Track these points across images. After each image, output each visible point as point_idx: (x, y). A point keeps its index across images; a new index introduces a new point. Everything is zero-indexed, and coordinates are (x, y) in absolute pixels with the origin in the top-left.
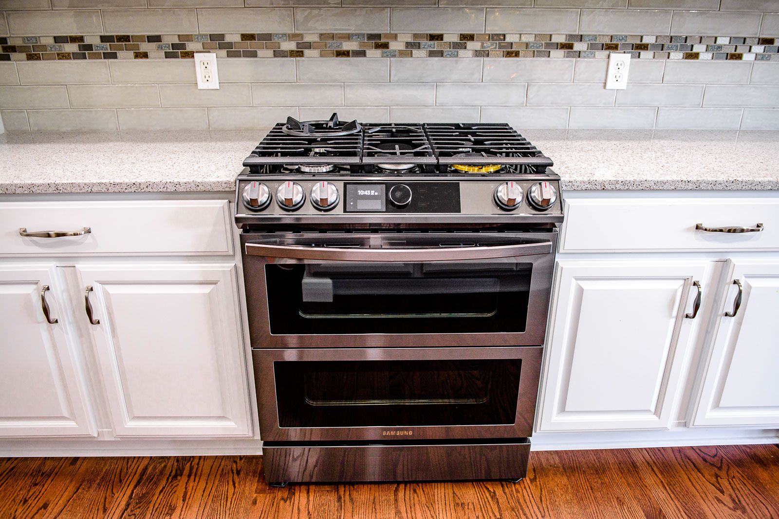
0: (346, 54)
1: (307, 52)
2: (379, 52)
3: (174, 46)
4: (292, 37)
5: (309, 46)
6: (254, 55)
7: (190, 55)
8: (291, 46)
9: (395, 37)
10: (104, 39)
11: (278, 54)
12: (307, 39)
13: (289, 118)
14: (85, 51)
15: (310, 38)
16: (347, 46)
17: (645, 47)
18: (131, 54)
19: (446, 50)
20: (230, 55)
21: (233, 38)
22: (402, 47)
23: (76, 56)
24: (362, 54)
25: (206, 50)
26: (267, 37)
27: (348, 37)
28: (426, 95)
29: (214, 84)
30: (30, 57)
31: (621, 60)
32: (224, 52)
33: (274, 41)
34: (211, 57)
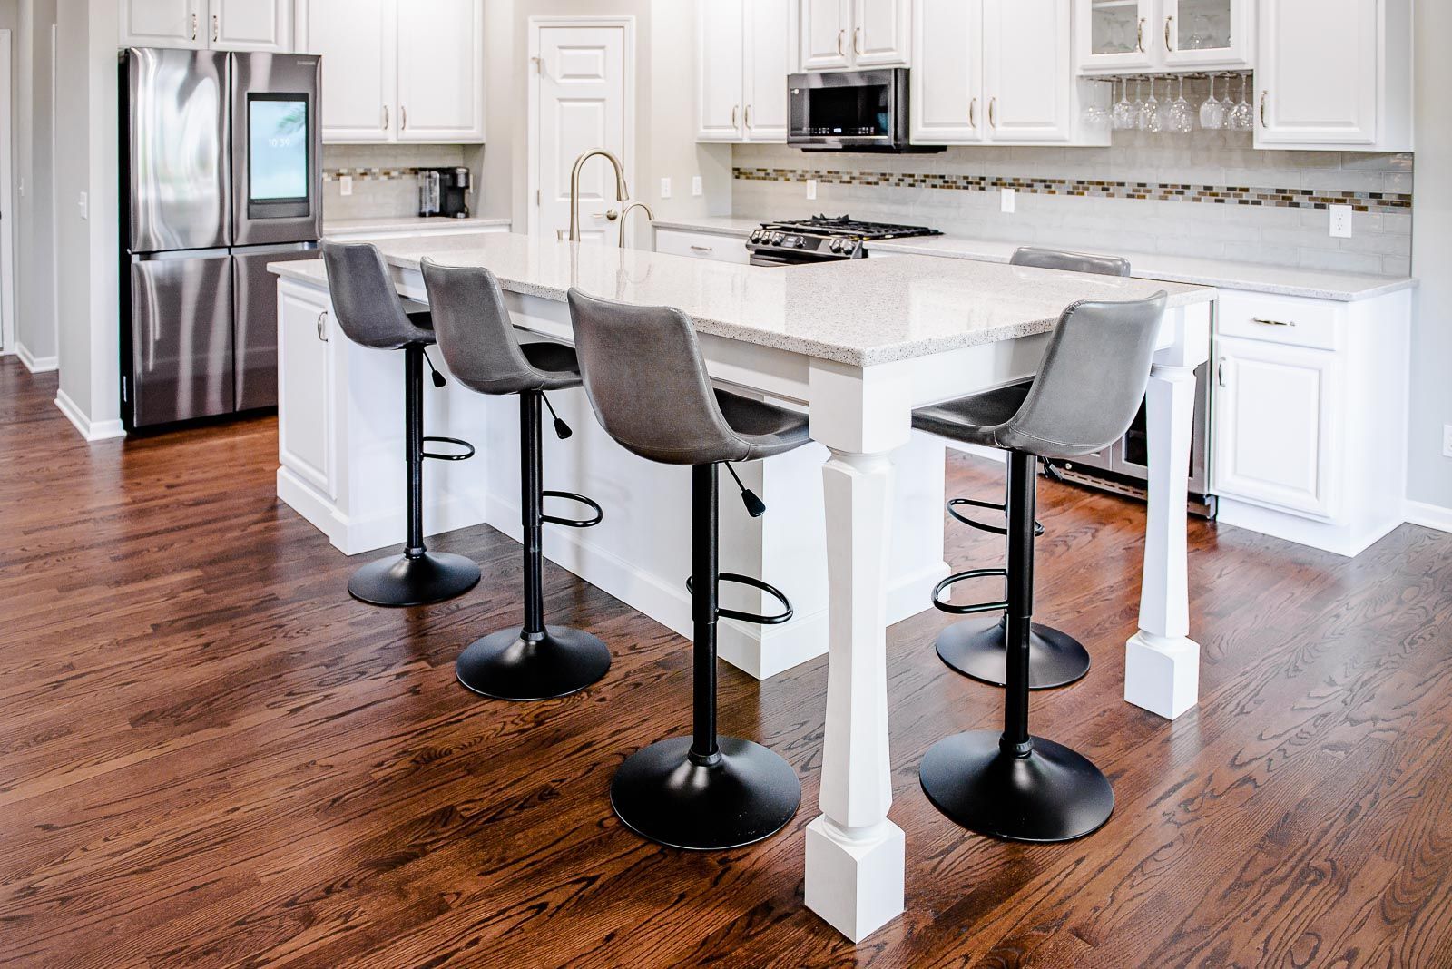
0: (868, 183)
1: (853, 181)
2: (886, 182)
3: (801, 176)
4: (848, 173)
5: (854, 178)
6: (831, 182)
7: (805, 180)
8: (846, 178)
9: (892, 175)
10: (775, 171)
11: (841, 182)
12: (854, 175)
13: (822, 215)
14: (767, 177)
15: (856, 174)
16: (871, 179)
17: (1021, 185)
18: (783, 179)
19: (916, 184)
20: (822, 181)
21: (824, 173)
22: (897, 181)
23: (764, 179)
24: (877, 184)
25: (813, 177)
26: (837, 173)
27: (871, 174)
28: (903, 210)
29: (814, 197)
30: (748, 178)
31: (1008, 195)
32: (819, 180)
33: (840, 175)
34: (814, 182)
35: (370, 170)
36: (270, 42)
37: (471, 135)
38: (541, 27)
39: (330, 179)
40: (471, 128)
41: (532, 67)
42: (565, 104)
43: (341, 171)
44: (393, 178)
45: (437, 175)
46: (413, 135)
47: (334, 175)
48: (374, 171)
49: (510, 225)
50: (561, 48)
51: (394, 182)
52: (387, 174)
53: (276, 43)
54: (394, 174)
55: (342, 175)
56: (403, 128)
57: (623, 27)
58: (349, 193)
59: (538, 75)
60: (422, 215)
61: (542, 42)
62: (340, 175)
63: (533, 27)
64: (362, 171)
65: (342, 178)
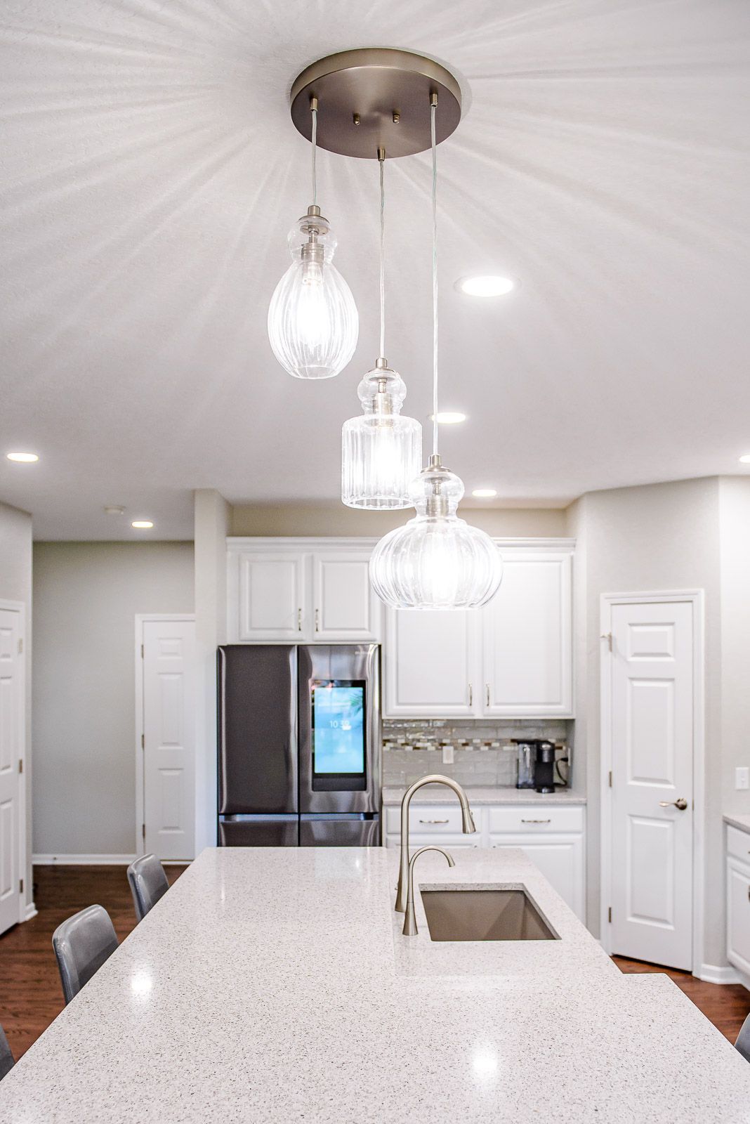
35: (472, 740)
36: (364, 629)
37: (561, 710)
38: (612, 604)
39: (434, 748)
40: (559, 703)
41: (604, 645)
42: (636, 684)
43: (444, 741)
44: (494, 749)
45: (527, 748)
46: (498, 710)
47: (437, 744)
48: (475, 741)
49: (586, 805)
50: (631, 625)
51: (494, 753)
52: (488, 744)
53: (370, 630)
54: (495, 745)
55: (445, 745)
56: (488, 705)
57: (691, 601)
58: (451, 761)
59: (610, 653)
60: (518, 786)
61: (613, 620)
62: (442, 745)
63: (605, 606)
64: (464, 741)
65: (444, 748)
